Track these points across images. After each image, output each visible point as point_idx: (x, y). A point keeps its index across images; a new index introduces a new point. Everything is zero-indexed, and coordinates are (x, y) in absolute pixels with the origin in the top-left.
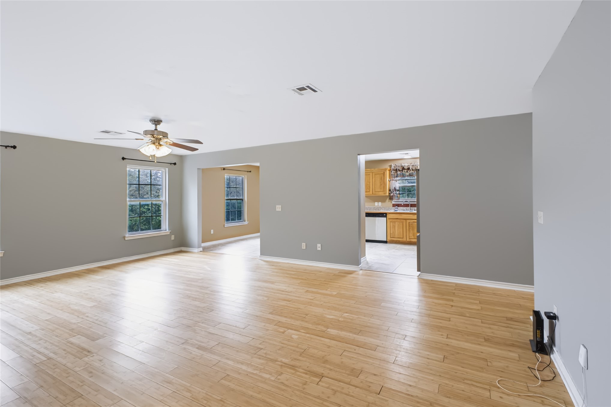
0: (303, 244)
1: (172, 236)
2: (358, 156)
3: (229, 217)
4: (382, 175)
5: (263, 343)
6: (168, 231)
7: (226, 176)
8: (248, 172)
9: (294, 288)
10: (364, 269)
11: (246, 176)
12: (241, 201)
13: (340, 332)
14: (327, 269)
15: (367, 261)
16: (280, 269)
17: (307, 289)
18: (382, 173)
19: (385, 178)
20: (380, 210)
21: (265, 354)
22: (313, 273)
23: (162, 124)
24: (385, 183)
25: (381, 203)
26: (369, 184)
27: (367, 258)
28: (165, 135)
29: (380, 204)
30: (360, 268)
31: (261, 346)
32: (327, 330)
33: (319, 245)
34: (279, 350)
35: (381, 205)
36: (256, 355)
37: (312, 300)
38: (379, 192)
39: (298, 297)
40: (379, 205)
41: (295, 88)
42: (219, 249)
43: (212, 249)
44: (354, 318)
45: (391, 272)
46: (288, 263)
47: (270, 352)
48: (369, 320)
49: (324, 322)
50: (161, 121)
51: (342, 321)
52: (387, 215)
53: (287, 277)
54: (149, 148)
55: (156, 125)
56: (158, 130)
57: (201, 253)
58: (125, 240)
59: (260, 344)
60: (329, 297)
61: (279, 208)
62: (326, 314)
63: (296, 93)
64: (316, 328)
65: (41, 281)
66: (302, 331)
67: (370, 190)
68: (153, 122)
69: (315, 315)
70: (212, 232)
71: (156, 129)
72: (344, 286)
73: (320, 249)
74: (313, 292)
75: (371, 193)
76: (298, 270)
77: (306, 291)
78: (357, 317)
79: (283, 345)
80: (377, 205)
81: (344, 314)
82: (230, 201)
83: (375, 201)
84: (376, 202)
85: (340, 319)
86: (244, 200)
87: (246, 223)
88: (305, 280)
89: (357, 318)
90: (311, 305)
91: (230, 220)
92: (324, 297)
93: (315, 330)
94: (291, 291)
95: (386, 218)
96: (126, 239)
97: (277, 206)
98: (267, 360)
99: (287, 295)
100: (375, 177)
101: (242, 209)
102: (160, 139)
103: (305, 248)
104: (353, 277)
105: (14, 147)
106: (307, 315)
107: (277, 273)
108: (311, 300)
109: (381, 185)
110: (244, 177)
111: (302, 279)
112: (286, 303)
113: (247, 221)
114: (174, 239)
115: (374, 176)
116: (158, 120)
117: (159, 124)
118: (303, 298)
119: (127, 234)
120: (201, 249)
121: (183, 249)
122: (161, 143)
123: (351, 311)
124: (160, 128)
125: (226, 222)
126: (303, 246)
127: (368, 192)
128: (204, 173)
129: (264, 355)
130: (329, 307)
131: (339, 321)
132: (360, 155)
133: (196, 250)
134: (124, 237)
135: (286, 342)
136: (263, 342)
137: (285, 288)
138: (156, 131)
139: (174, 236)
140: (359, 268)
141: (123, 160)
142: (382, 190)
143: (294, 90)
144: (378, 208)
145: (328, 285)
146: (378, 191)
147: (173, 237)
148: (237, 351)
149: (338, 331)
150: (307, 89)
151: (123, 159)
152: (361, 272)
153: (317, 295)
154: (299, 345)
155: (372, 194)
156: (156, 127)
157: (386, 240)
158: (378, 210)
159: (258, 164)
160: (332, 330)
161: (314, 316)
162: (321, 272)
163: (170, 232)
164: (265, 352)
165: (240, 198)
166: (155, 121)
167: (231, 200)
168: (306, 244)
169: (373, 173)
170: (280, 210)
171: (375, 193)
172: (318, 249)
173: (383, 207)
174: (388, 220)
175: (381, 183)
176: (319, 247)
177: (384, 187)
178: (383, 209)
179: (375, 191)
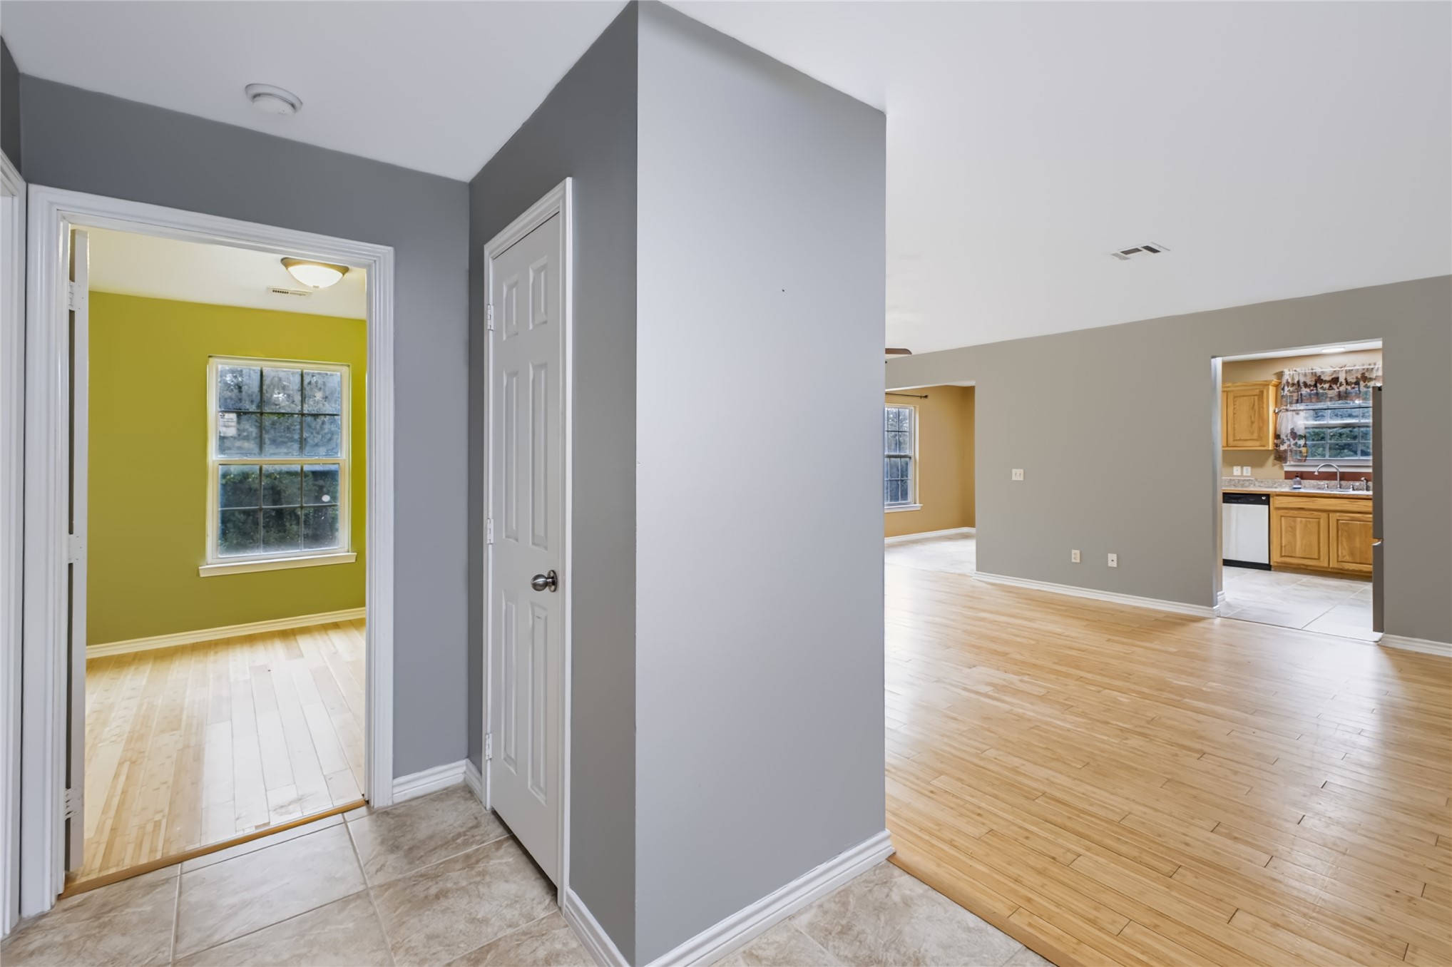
0: (1073, 551)
2: (1213, 360)
4: (1256, 398)
11: (918, 407)
12: (907, 459)
15: (1226, 601)
18: (1257, 392)
19: (1265, 406)
20: (1246, 487)
24: (1265, 417)
25: (1249, 468)
27: (1225, 595)
29: (1247, 471)
30: (1217, 613)
33: (1112, 557)
35: (1249, 474)
38: (1248, 440)
40: (1245, 474)
41: (1119, 252)
52: (1271, 499)
61: (1018, 474)
63: (1114, 259)
73: (1115, 564)
80: (1239, 474)
83: (1232, 464)
84: (1237, 465)
86: (914, 458)
87: (918, 506)
95: (1267, 506)
97: (1014, 471)
100: (1234, 405)
101: (909, 478)
103: (1078, 561)
109: (1252, 423)
113: (920, 503)
115: (1230, 401)
126: (1073, 556)
140: (1213, 613)
142: (1255, 436)
143: (1115, 255)
144: (1243, 482)
146: (1242, 438)
150: (1142, 252)
152: (1217, 621)
155: (1227, 446)
157: (1267, 562)
158: (1243, 486)
159: (970, 384)
162: (1122, 612)
168: (1081, 552)
169: (1229, 394)
170: (1022, 479)
171: (1235, 443)
172: (1110, 564)
173: (1256, 480)
174: (1274, 511)
175: (1251, 417)
176: (1112, 560)
177: (1260, 429)
178: (1256, 483)
179: (1234, 440)
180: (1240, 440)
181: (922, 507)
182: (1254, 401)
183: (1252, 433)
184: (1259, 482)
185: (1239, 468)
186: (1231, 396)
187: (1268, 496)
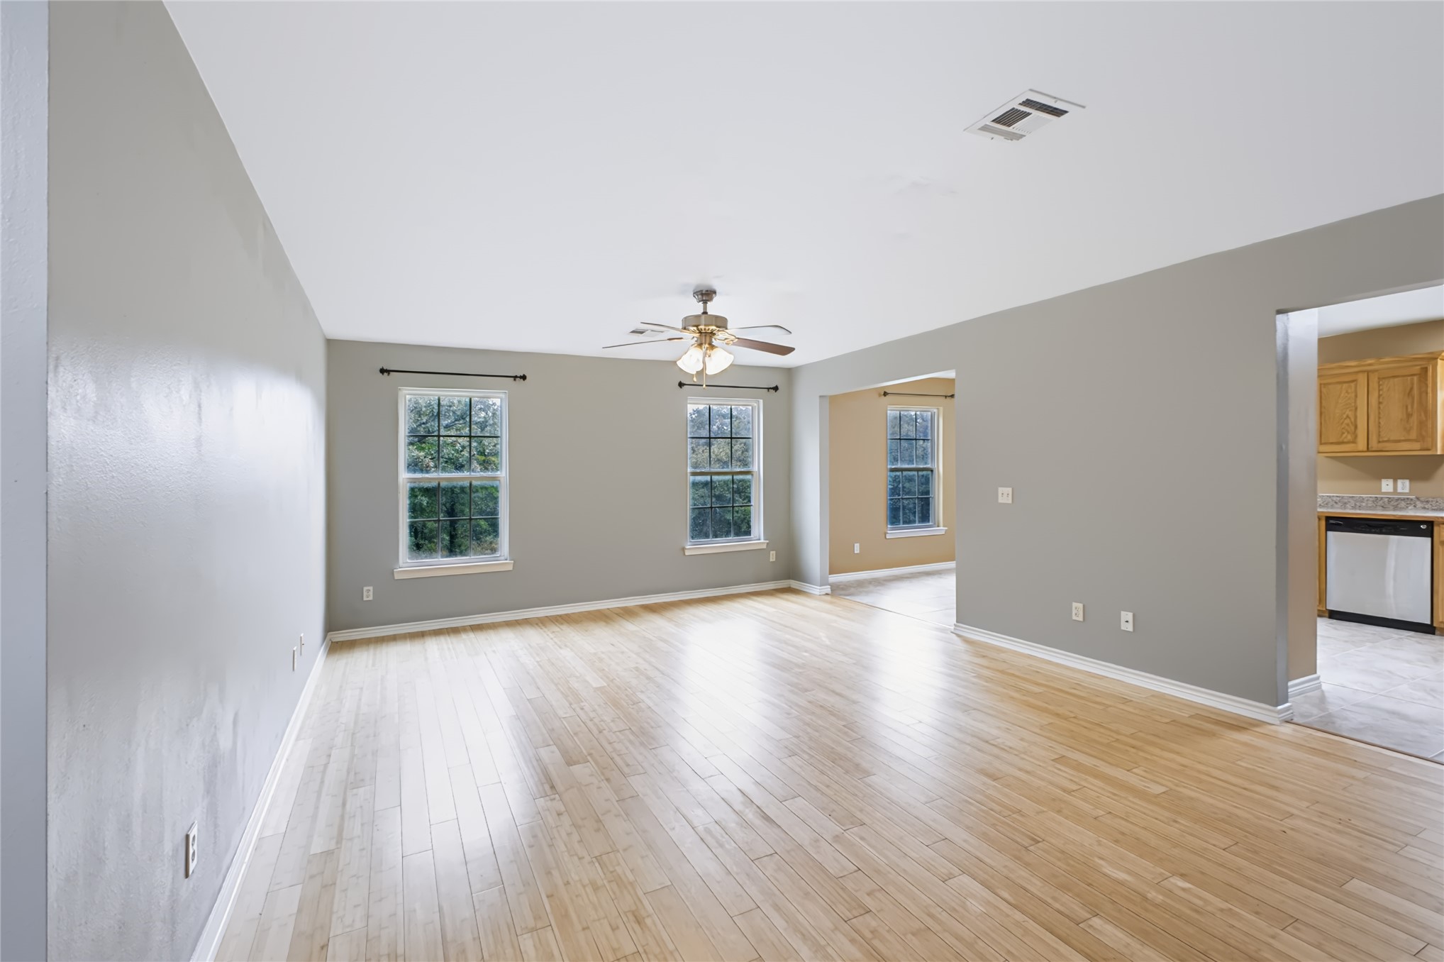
0: (1075, 605)
1: (771, 552)
2: (1280, 318)
3: (898, 514)
4: (1415, 378)
5: (878, 894)
6: (762, 541)
7: (892, 412)
8: (946, 397)
9: (1022, 739)
10: (1300, 722)
11: (941, 409)
12: (930, 472)
13: (1135, 945)
14: (1153, 696)
15: (1323, 692)
16: (1002, 672)
17: (1062, 750)
18: (1417, 369)
19: (1430, 390)
20: (1401, 509)
21: (872, 932)
22: (1098, 699)
23: (716, 299)
24: (1430, 407)
25: (1407, 482)
26: (1351, 414)
27: (1321, 679)
28: (721, 323)
29: (1404, 486)
30: (1286, 715)
31: (869, 903)
32: (1091, 922)
33: (1127, 616)
34: (913, 934)
35: (1407, 490)
36: (846, 926)
37: (1069, 792)
38: (1399, 441)
39: (1027, 772)
40: (1399, 490)
41: (988, 121)
42: (868, 593)
43: (852, 590)
44: (1209, 908)
45: (1429, 757)
46: (1030, 657)
47: (888, 931)
48: (1273, 937)
49: (1089, 885)
50: (715, 292)
51: (1157, 906)
52: (1436, 529)
53: (1012, 698)
54: (691, 356)
55: (705, 302)
56: (709, 314)
57: (828, 598)
58: (684, 554)
59: (868, 894)
60: (1131, 799)
61: (1005, 495)
62: (1102, 859)
63: (996, 136)
64: (1054, 898)
65: (557, 621)
66: (1006, 895)
67: (1356, 437)
68: (700, 296)
69: (1063, 852)
70: (857, 550)
71: (705, 313)
72: (1199, 771)
73: (1130, 628)
74: (1078, 767)
75: (1362, 444)
76: (1051, 684)
77: (1056, 757)
78: (1225, 905)
79: (930, 922)
80: (1391, 490)
81: (1171, 879)
82: (900, 473)
83: (1380, 476)
84: (1387, 477)
85: (1152, 894)
86: (936, 472)
87: (942, 529)
88: (1066, 719)
89: (1222, 910)
90: (1059, 812)
91: (899, 522)
92: (1115, 794)
93: (1048, 905)
94: (1011, 748)
95: (1429, 539)
96: (687, 553)
97: (1001, 490)
98: (872, 955)
99: (997, 757)
100: (1379, 391)
101: (931, 496)
102: (712, 334)
103: (1081, 619)
104: (1245, 744)
105: (524, 377)
106: (1039, 842)
107: (987, 682)
108: (1064, 790)
109: (1409, 416)
110: (936, 411)
111: (1058, 715)
112: (984, 784)
113: (944, 526)
114: (774, 560)
115: (1374, 384)
116: (707, 291)
117: (711, 299)
118: (1042, 779)
119: (689, 543)
120: (827, 589)
121: (794, 584)
122: (715, 343)
123: (1203, 873)
124: (714, 308)
125: (889, 526)
126: (1074, 612)
127: (1348, 442)
128: (835, 404)
129: (869, 935)
130: (1123, 834)
131: (1145, 898)
132: (1290, 314)
133: (816, 590)
134: (683, 549)
135: (944, 916)
136: (879, 890)
137: (995, 732)
138: (703, 316)
139: (774, 552)
140: (1276, 715)
141: (681, 387)
142: (1413, 435)
143: (985, 128)
144: (1396, 501)
145: (1141, 754)
146: (1392, 439)
147: (773, 556)
148: (807, 894)
149: (1129, 940)
150: (1029, 114)
151: (681, 385)
152: (1287, 730)
153: (1091, 779)
154: (979, 941)
155: (1368, 450)
156: (705, 308)
157: (1429, 622)
158: (1396, 508)
159: (951, 374)
160: (1109, 928)
161: (1059, 855)
162: (1126, 701)
163: (768, 544)
164: (874, 924)
165: (925, 466)
166: (702, 294)
167: (902, 470)
168: (1084, 606)
169: (1371, 376)
170: (1010, 501)
171: (1381, 446)
172: (1124, 627)
173: (1418, 498)
174: (1440, 547)
175: (1407, 407)
176: (1126, 621)
177: (1422, 424)
178: (1418, 503)
179: (1379, 442)
180: (1388, 441)
181: (946, 530)
182: (1412, 384)
183: (1408, 431)
184: (1422, 502)
185: (1390, 482)
186: (1374, 378)
187: (1430, 524)
